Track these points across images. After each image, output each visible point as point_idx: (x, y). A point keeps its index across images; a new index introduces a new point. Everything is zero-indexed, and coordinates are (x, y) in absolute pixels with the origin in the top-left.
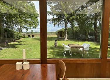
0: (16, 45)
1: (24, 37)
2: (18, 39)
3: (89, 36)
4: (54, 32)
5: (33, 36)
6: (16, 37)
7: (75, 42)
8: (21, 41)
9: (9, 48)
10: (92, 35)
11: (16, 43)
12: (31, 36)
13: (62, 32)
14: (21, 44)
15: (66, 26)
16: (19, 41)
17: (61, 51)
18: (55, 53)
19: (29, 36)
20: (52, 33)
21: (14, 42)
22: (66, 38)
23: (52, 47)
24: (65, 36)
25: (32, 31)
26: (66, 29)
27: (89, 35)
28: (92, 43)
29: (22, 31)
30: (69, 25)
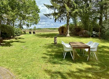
0: (12, 42)
1: (24, 34)
2: (17, 36)
3: (94, 32)
4: (57, 28)
5: (34, 33)
6: (16, 33)
7: (78, 39)
8: (20, 38)
9: (2, 46)
10: (97, 31)
11: (14, 40)
12: (32, 33)
13: (64, 28)
14: (19, 41)
15: (68, 21)
16: (17, 38)
17: (60, 50)
18: (53, 54)
19: (30, 33)
20: (54, 29)
21: (12, 39)
22: (68, 35)
23: (51, 45)
24: (67, 32)
25: (35, 27)
26: (68, 24)
27: (94, 30)
28: (98, 39)
29: (22, 27)
30: (71, 21)
